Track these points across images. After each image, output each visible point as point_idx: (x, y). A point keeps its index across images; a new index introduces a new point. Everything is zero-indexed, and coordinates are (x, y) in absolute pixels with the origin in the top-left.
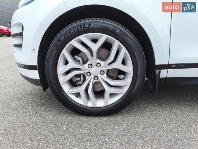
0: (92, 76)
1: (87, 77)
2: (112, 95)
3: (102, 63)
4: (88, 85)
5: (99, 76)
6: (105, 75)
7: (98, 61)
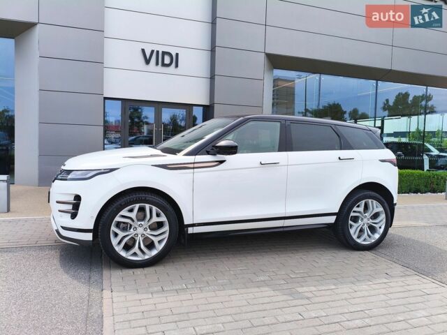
0: (139, 236)
1: (136, 238)
2: (160, 242)
3: (142, 223)
4: (139, 243)
5: (144, 233)
6: (149, 230)
7: (139, 223)
